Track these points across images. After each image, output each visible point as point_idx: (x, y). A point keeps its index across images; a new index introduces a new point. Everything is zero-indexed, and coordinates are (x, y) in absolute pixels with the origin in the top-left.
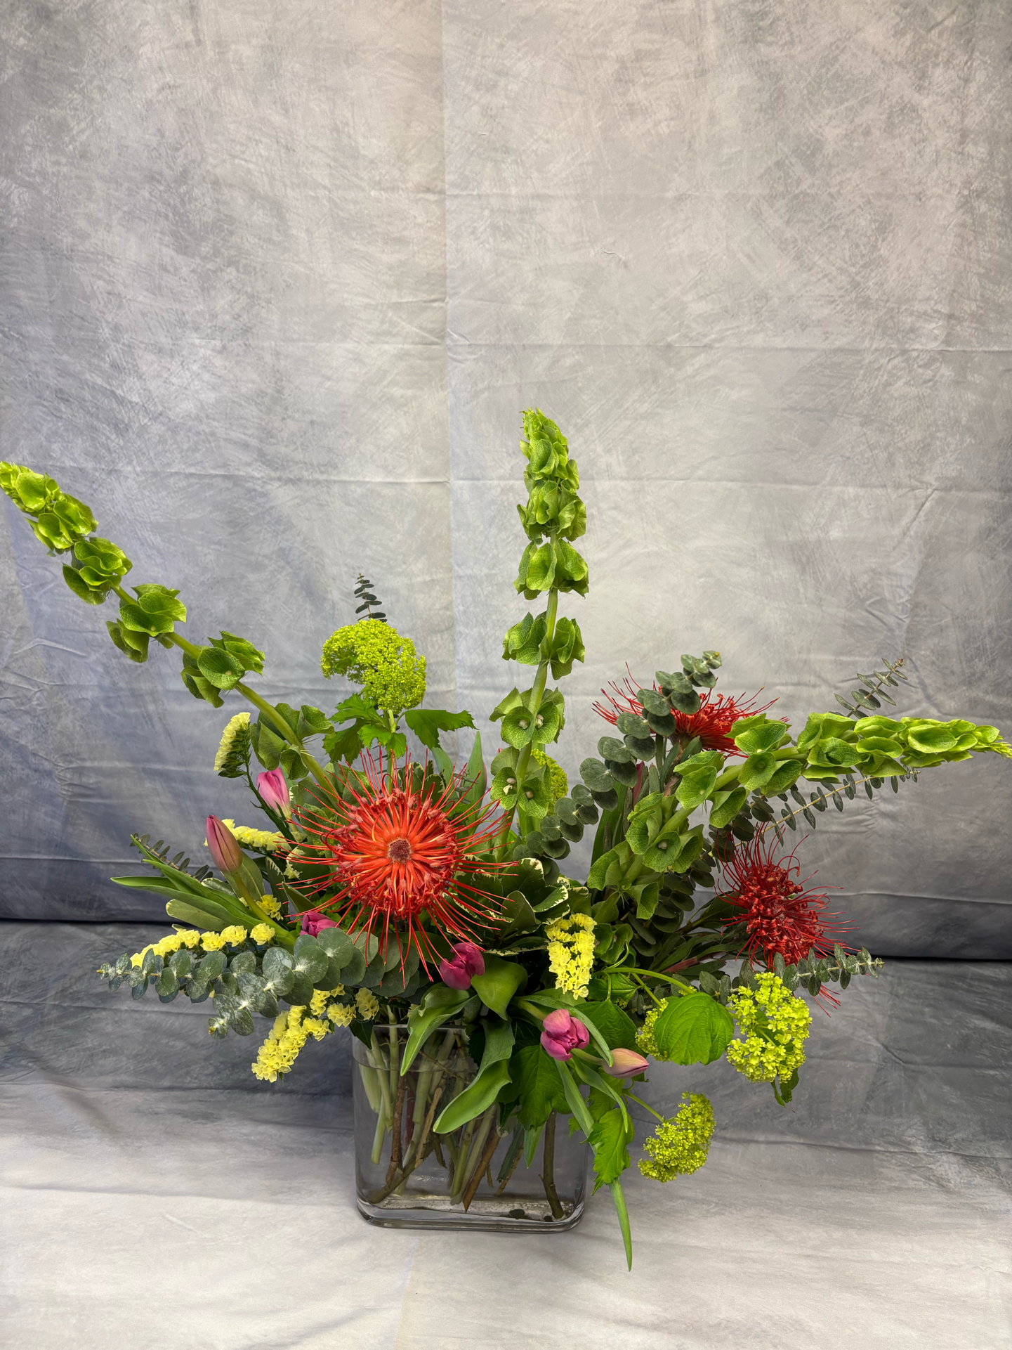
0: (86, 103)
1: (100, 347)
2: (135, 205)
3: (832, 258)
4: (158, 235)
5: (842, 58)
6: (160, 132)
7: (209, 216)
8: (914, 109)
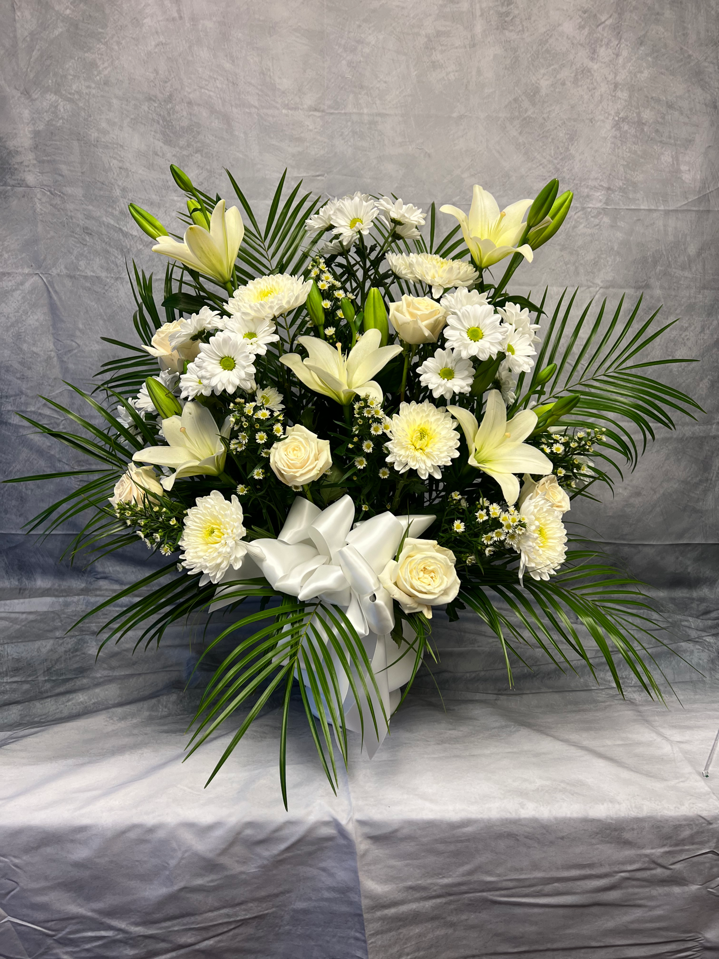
0: (108, 51)
1: (113, 201)
2: (138, 115)
3: (544, 154)
4: (153, 133)
5: (550, 41)
6: (156, 71)
7: (185, 123)
8: (589, 71)
